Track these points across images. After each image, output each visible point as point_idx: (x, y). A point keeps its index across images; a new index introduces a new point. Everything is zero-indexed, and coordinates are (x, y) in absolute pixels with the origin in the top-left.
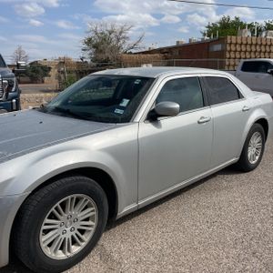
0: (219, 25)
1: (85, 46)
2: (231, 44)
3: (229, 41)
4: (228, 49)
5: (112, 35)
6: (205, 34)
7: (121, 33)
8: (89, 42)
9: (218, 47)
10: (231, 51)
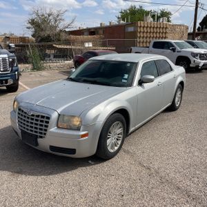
0: (128, 12)
1: (29, 25)
2: (141, 27)
3: (139, 25)
4: (139, 30)
5: (51, 17)
6: (119, 18)
7: (58, 16)
8: (33, 22)
9: (131, 29)
10: (140, 32)
